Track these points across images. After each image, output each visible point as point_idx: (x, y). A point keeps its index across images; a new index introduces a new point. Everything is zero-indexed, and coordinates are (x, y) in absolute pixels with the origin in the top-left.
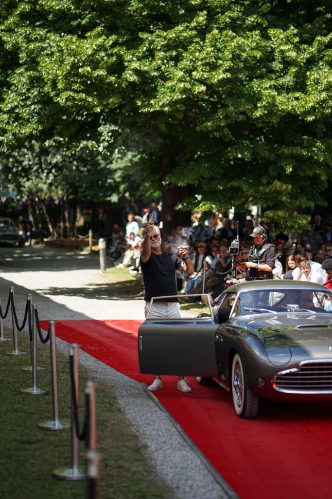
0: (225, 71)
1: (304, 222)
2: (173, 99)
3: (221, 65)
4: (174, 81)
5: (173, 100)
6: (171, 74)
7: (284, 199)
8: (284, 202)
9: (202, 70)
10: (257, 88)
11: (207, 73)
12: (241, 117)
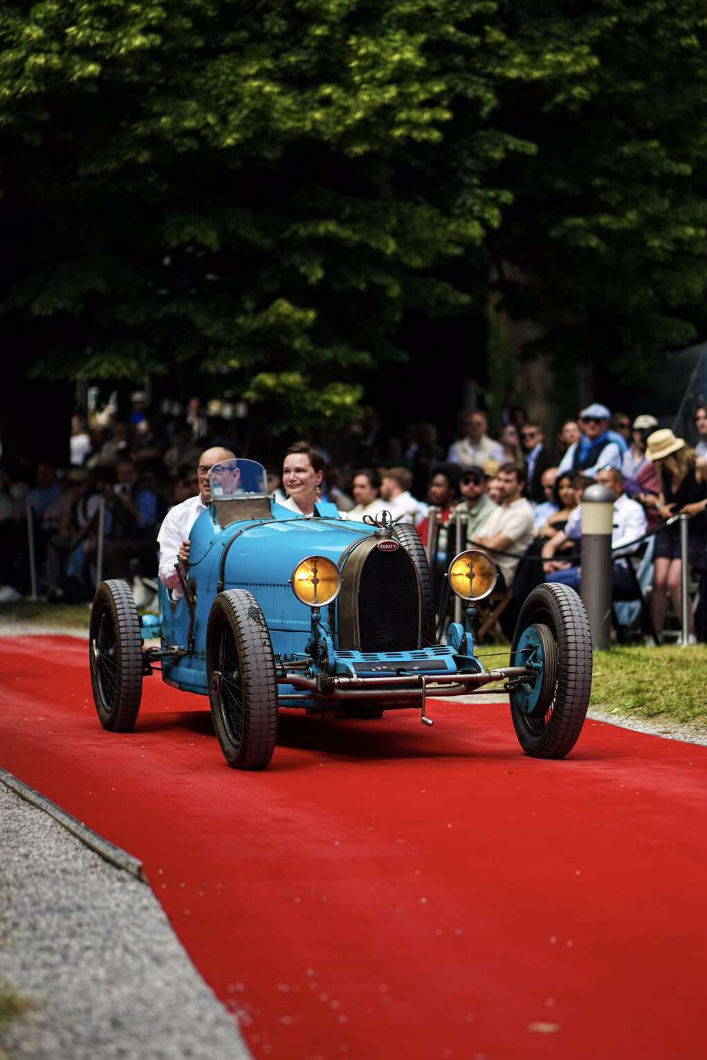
0: (145, 31)
1: (349, 400)
2: (18, 92)
3: (136, 15)
4: (20, 51)
5: (19, 96)
6: (13, 33)
7: (297, 344)
8: (295, 352)
9: (91, 26)
10: (228, 75)
11: (101, 33)
12: (190, 143)
